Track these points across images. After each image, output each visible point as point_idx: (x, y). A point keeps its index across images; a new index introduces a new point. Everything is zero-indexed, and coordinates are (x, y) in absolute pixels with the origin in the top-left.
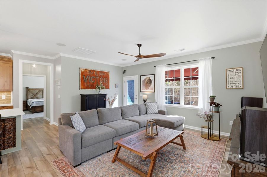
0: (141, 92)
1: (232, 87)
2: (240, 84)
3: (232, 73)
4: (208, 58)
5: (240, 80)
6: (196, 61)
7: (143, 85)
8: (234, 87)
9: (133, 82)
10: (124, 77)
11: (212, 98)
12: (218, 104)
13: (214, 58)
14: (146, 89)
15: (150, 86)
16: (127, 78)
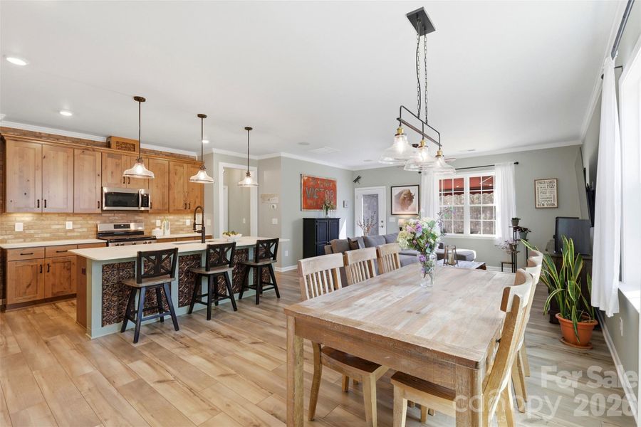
0: (392, 214)
1: (543, 205)
2: (554, 201)
3: (542, 185)
4: (509, 163)
5: (554, 196)
6: (491, 166)
7: (397, 203)
8: (546, 206)
9: (376, 197)
10: (356, 189)
11: (515, 221)
12: (526, 229)
13: (517, 163)
14: (403, 209)
15: (410, 205)
16: (361, 191)
